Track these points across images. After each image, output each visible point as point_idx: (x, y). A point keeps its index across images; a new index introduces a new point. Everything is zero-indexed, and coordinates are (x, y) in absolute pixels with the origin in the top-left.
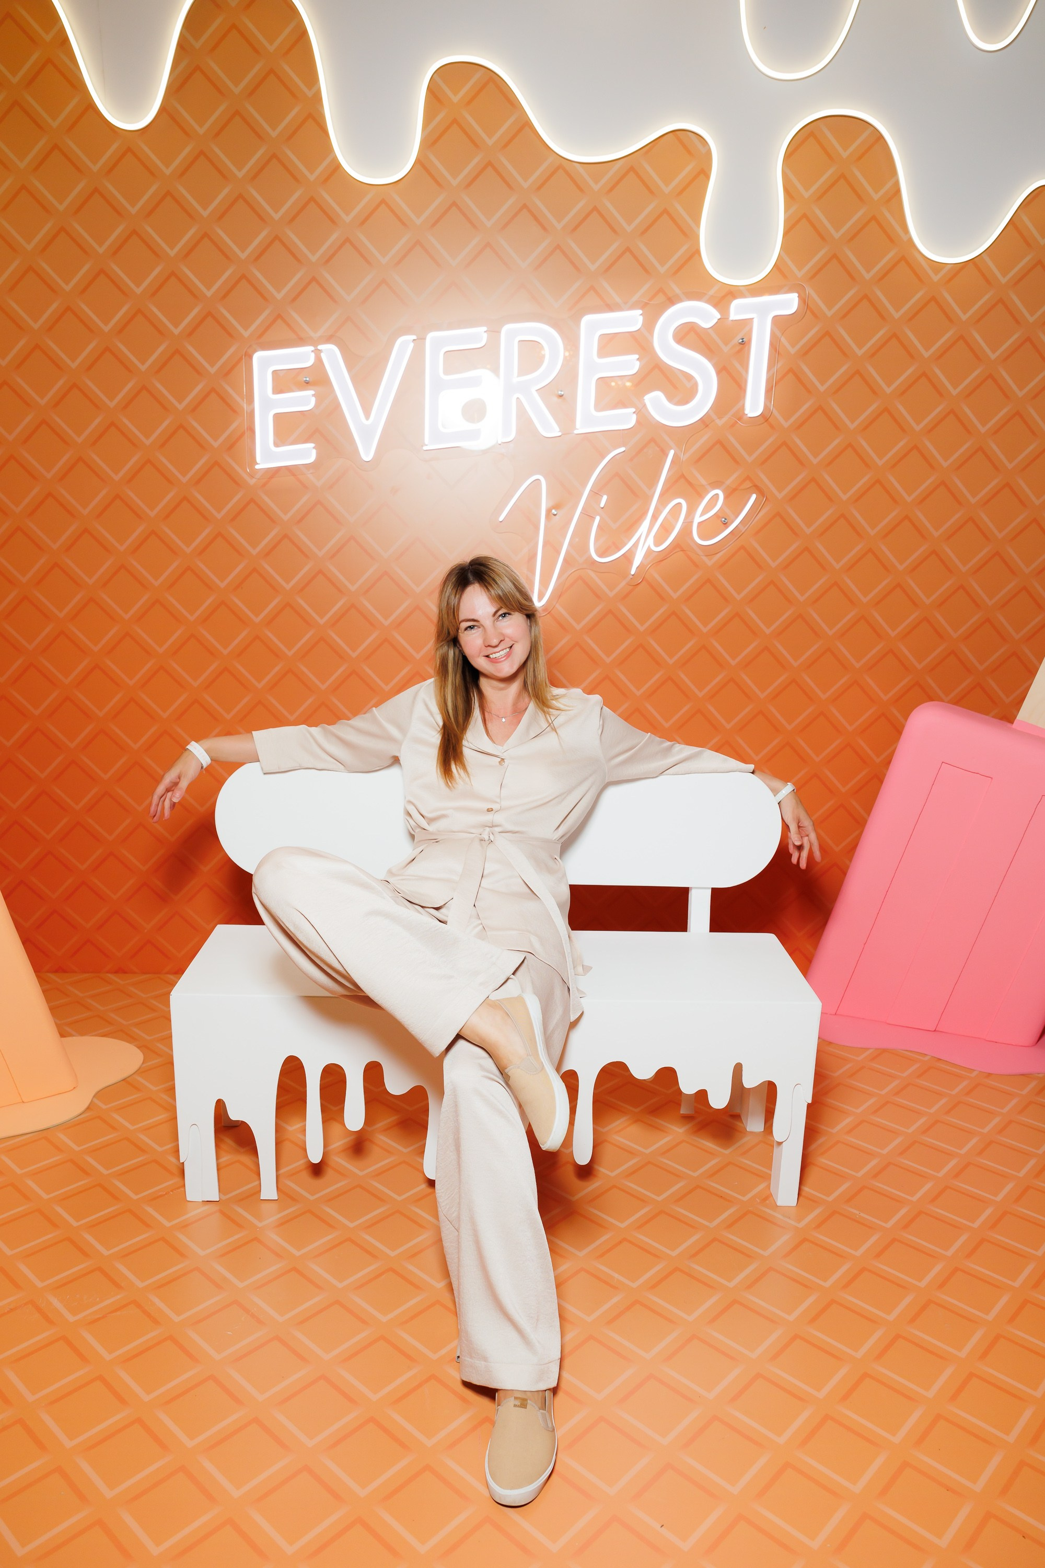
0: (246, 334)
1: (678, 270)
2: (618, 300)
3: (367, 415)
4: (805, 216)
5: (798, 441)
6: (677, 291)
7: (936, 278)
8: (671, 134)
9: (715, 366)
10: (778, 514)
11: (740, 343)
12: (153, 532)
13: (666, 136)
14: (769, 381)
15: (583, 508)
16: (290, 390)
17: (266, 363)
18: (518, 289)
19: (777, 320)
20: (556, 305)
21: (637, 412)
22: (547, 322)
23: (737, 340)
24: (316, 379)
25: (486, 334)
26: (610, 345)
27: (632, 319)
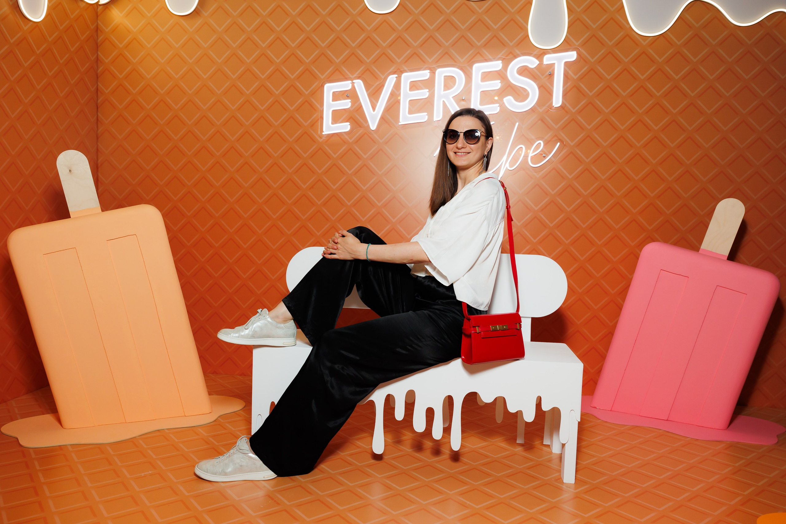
0: (322, 77)
1: (518, 44)
2: (490, 57)
3: (374, 109)
4: (578, 19)
5: (580, 118)
7: (644, 43)
9: (537, 85)
10: (571, 153)
11: (550, 75)
12: (275, 163)
14: (563, 91)
16: (341, 100)
17: (330, 89)
18: (444, 55)
19: (566, 64)
20: (462, 61)
21: (500, 106)
22: (458, 68)
23: (548, 73)
24: (351, 95)
25: (429, 73)
26: (487, 76)
27: (496, 65)
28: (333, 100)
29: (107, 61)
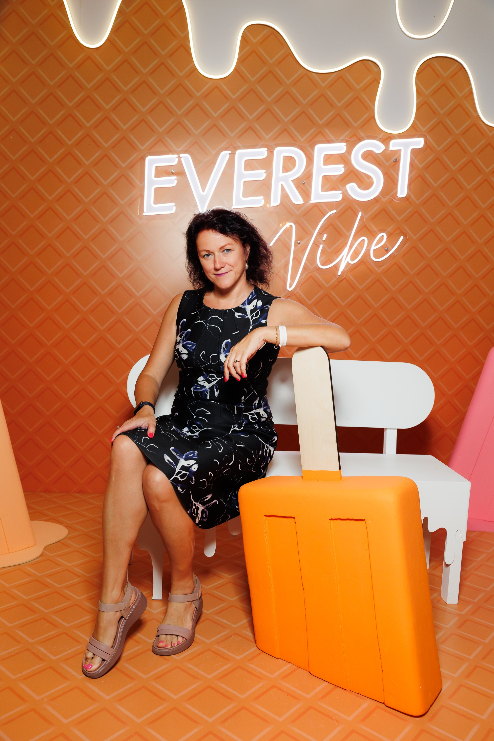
0: (142, 148)
1: (363, 126)
2: (333, 138)
3: (204, 190)
4: (426, 102)
5: (424, 211)
6: (363, 135)
7: (491, 134)
8: (360, 62)
9: (382, 172)
10: (414, 247)
11: (395, 162)
12: (86, 247)
13: (358, 63)
14: (408, 181)
15: (314, 241)
16: (165, 177)
17: (152, 162)
18: (283, 131)
19: (413, 151)
20: (302, 140)
21: (343, 193)
22: (298, 148)
23: (394, 159)
24: (178, 171)
25: (266, 152)
26: (329, 159)
27: (340, 147)
28: (156, 176)
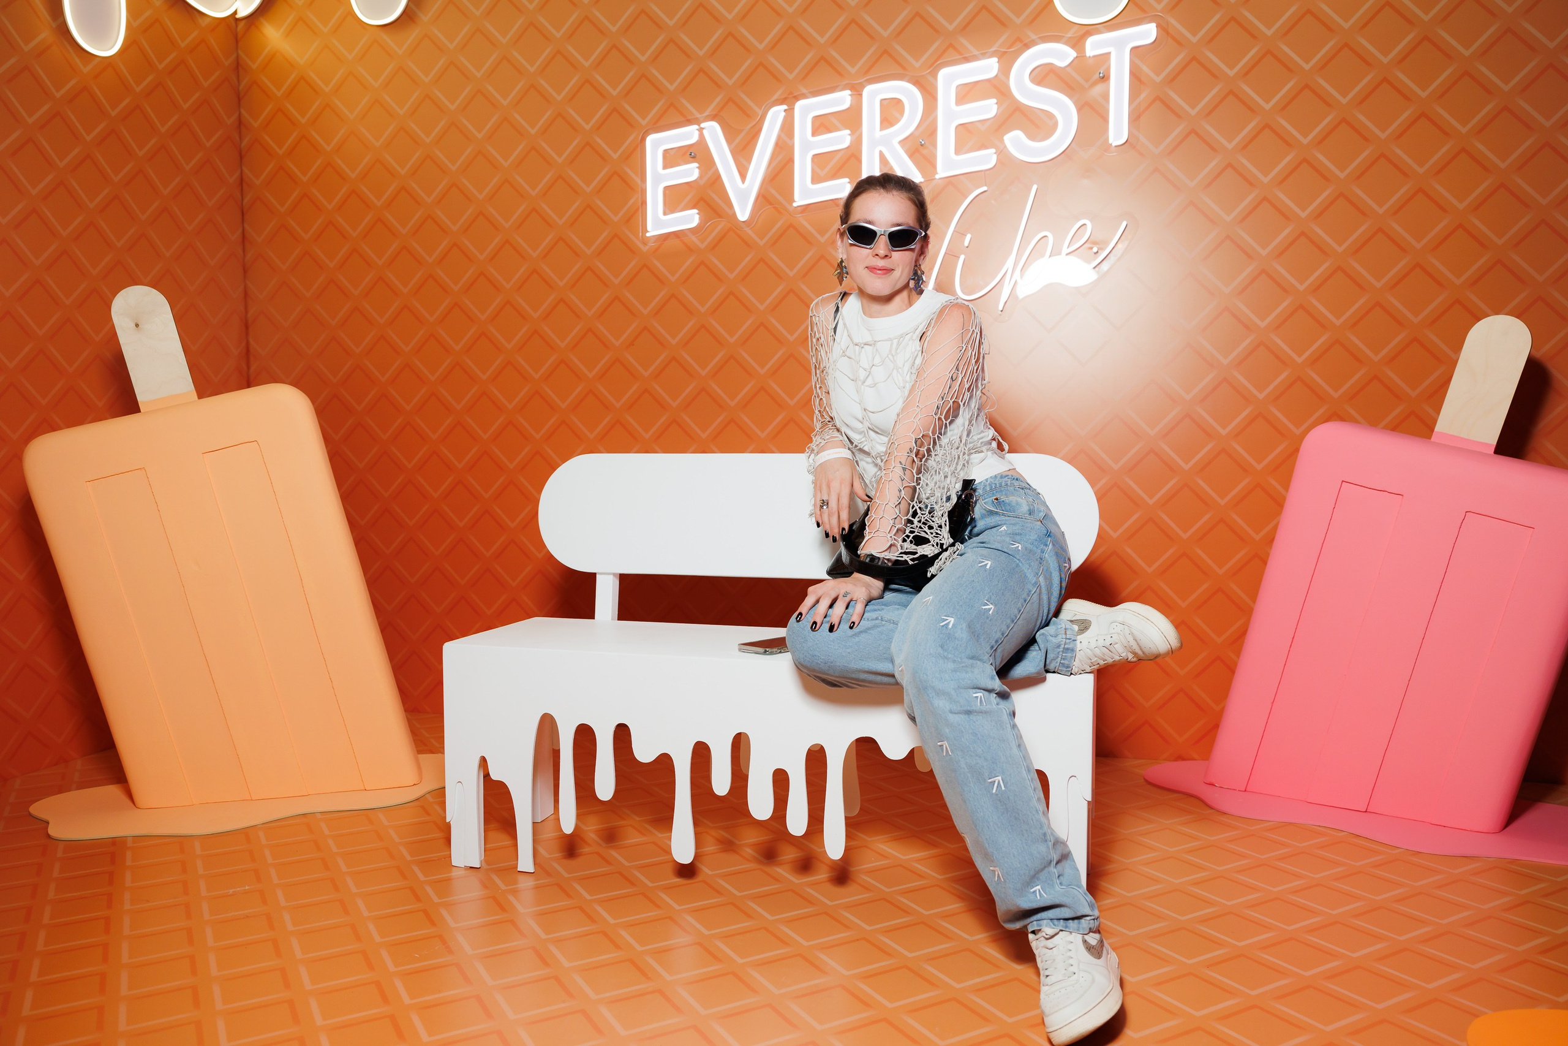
0: (644, 123)
1: (1033, 20)
2: (976, 52)
3: (743, 177)
5: (1171, 166)
9: (1075, 103)
11: (1101, 78)
12: (562, 300)
14: (1131, 112)
15: (948, 248)
16: (678, 165)
17: (657, 144)
18: (881, 56)
19: (1135, 51)
20: (917, 65)
21: (997, 154)
22: (909, 81)
23: (1096, 74)
24: (697, 153)
25: (850, 97)
26: (967, 93)
27: (987, 68)
28: (665, 167)
29: (256, 125)
